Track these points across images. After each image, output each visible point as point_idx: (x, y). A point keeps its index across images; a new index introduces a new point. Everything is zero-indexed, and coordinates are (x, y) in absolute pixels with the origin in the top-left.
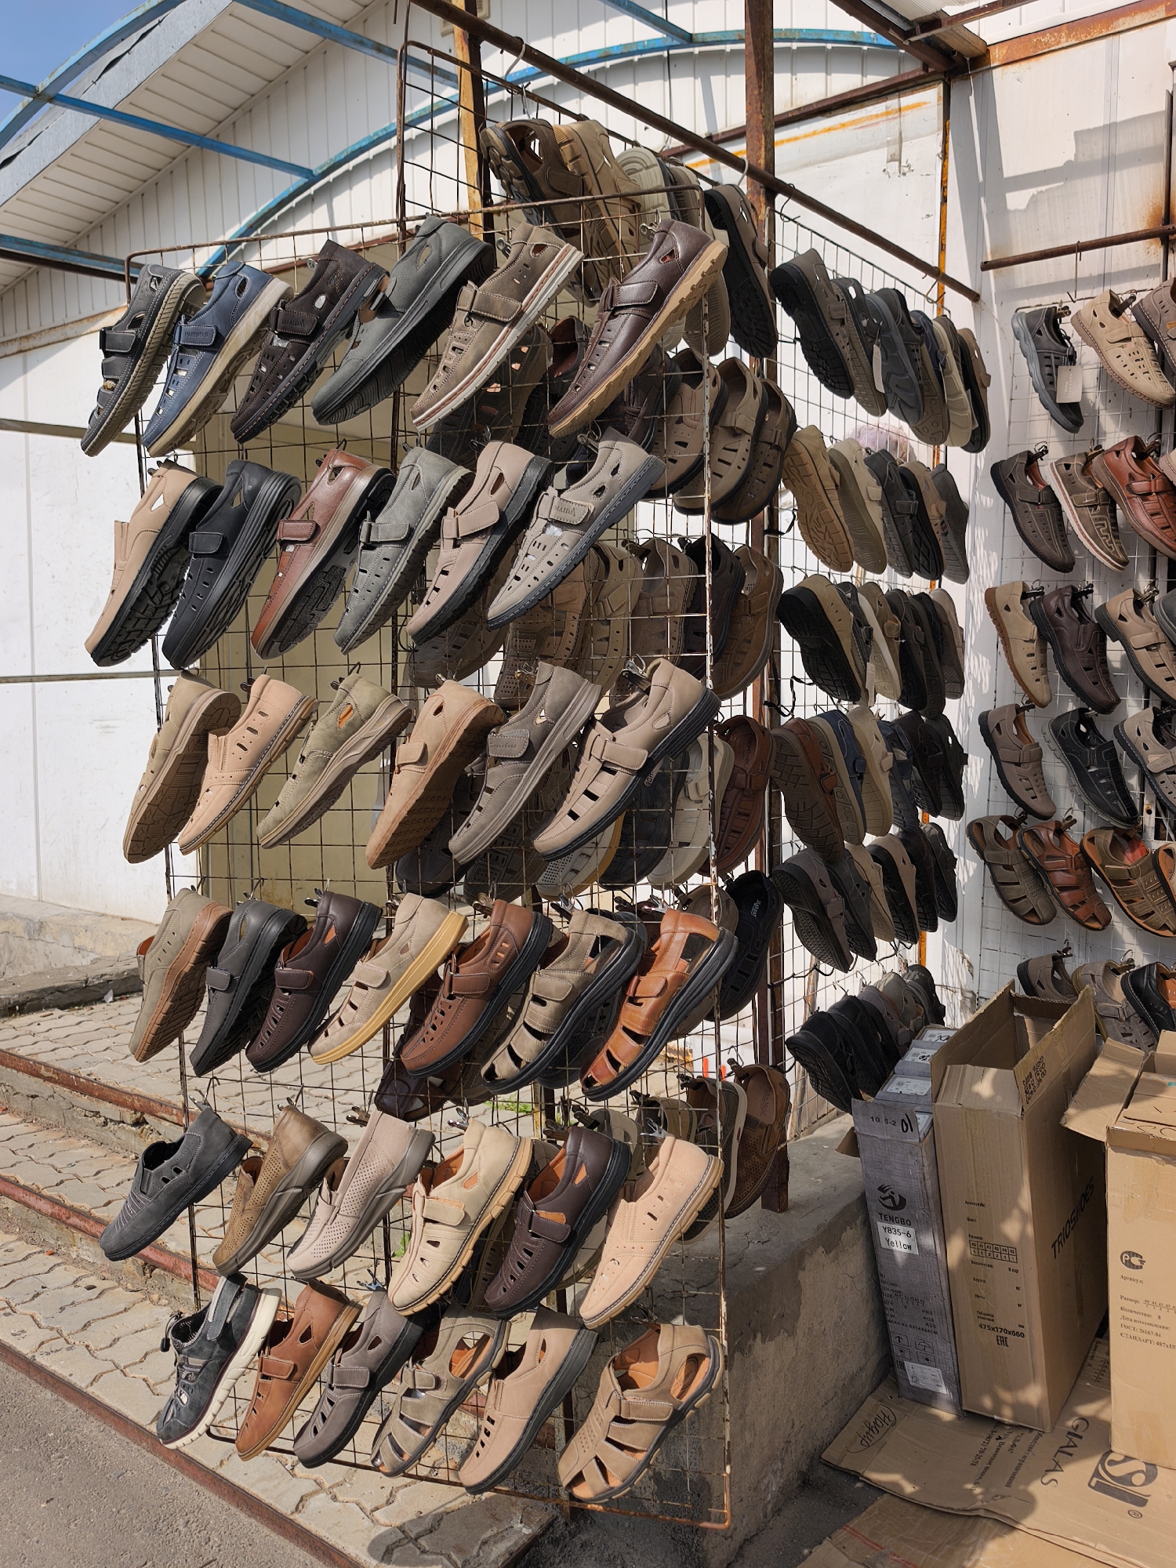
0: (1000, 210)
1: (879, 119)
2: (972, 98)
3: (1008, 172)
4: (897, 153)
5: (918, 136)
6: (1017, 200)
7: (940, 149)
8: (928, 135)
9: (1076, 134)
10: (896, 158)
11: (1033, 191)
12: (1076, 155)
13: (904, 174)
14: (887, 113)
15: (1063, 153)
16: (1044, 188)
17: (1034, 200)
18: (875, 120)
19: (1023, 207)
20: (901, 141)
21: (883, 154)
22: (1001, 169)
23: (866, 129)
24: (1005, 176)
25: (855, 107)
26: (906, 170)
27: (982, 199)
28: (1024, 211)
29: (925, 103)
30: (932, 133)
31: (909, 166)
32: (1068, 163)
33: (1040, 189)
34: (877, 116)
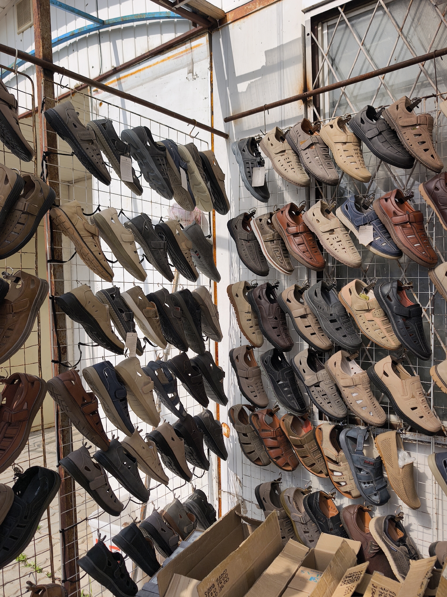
0: (235, 93)
1: (183, 54)
2: (221, 40)
3: (238, 74)
4: (192, 69)
5: (200, 60)
6: (242, 87)
7: (209, 66)
8: (204, 59)
9: (266, 52)
10: (191, 72)
11: (249, 82)
12: (266, 63)
13: (195, 79)
14: (186, 50)
15: (260, 62)
16: (253, 80)
17: (249, 87)
18: (182, 54)
19: (245, 90)
20: (193, 63)
21: (186, 70)
22: (234, 73)
23: (178, 59)
24: (237, 76)
25: (173, 49)
26: (195, 77)
27: (227, 88)
28: (246, 92)
29: (201, 44)
30: (206, 58)
31: (196, 75)
32: (263, 67)
33: (251, 81)
34: (182, 52)
